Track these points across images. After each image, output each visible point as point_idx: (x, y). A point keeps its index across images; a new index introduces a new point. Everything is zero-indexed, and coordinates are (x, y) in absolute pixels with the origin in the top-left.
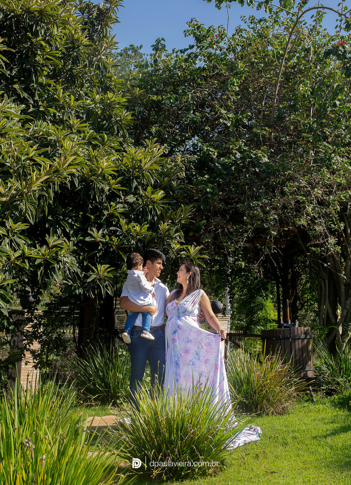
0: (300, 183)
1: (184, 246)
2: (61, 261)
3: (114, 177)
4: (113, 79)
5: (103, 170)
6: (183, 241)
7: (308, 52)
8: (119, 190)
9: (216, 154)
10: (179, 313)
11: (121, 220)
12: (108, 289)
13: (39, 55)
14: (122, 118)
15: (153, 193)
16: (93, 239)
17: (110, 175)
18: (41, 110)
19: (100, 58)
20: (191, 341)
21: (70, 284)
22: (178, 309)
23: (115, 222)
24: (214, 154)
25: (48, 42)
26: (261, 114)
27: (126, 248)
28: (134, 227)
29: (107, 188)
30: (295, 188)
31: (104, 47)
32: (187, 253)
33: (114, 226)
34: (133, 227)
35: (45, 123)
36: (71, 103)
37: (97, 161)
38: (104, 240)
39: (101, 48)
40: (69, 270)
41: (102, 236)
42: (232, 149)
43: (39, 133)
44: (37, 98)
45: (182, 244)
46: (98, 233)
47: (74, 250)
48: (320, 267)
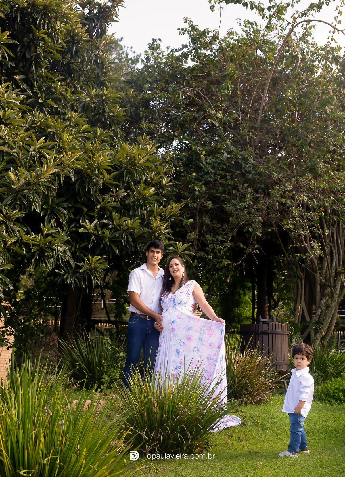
0: (286, 187)
1: (172, 242)
2: (55, 250)
3: (109, 172)
4: (108, 75)
5: (98, 164)
6: (171, 237)
7: (295, 59)
8: (112, 184)
9: (204, 153)
10: (175, 304)
11: (113, 213)
12: (98, 280)
13: (41, 47)
14: (115, 114)
15: (145, 189)
16: (86, 231)
17: (106, 169)
18: (39, 101)
19: (99, 54)
20: (191, 328)
21: (62, 273)
22: (174, 300)
23: (106, 215)
24: (202, 153)
25: (50, 35)
26: (247, 116)
27: (116, 241)
28: (126, 221)
29: (101, 182)
30: (282, 192)
31: (102, 44)
32: (175, 248)
33: (106, 219)
34: (124, 221)
35: (43, 114)
36: (67, 97)
37: (93, 154)
38: (96, 233)
39: (100, 44)
40: (62, 259)
41: (95, 228)
42: (220, 149)
43: (37, 123)
44: (35, 90)
45: (170, 239)
46: (91, 225)
47: (68, 240)
48: (297, 267)
